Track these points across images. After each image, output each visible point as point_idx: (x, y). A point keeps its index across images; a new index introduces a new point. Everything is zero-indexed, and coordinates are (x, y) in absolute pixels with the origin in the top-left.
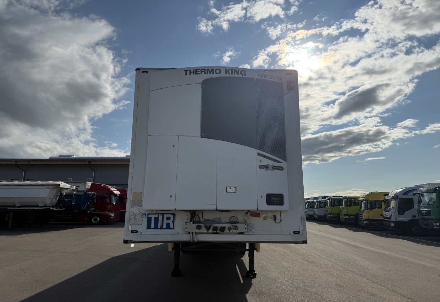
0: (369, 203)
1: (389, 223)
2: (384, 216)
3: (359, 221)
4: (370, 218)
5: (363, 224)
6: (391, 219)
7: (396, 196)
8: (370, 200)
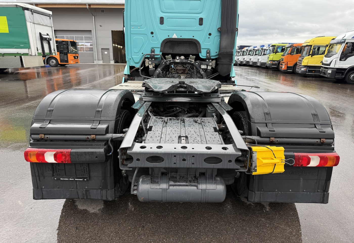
0: (312, 49)
1: (327, 70)
2: (324, 62)
3: (297, 67)
4: (309, 65)
5: (300, 72)
6: (330, 66)
7: (344, 39)
8: (314, 46)
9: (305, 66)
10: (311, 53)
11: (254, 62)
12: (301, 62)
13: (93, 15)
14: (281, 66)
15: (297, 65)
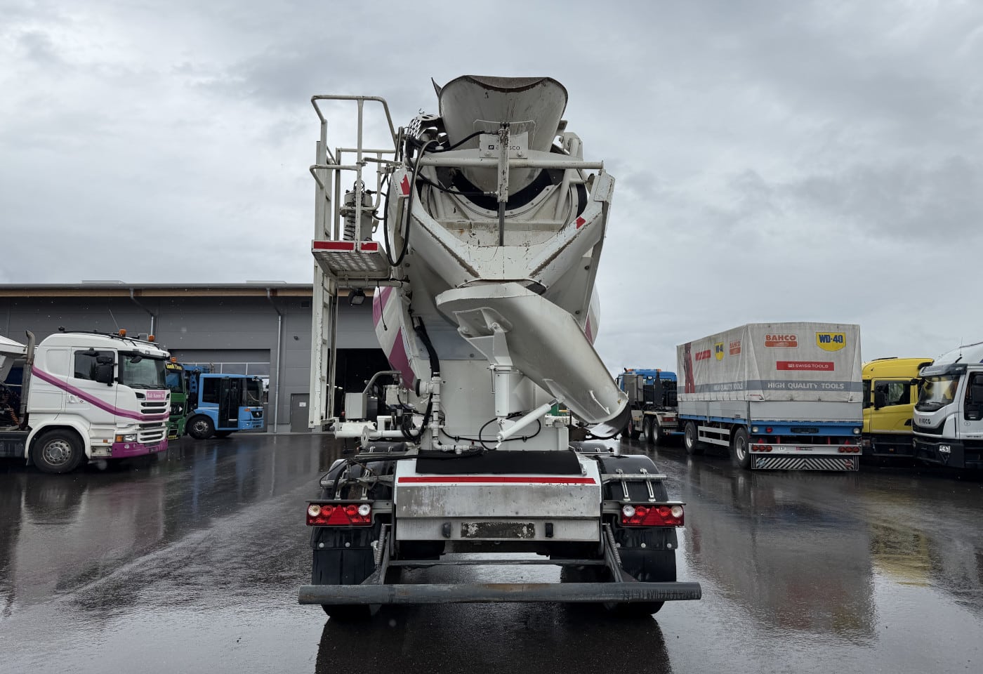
0: (873, 389)
1: (934, 444)
4: (876, 431)
6: (941, 434)
7: (961, 365)
8: (877, 382)
10: (872, 400)
13: (279, 314)
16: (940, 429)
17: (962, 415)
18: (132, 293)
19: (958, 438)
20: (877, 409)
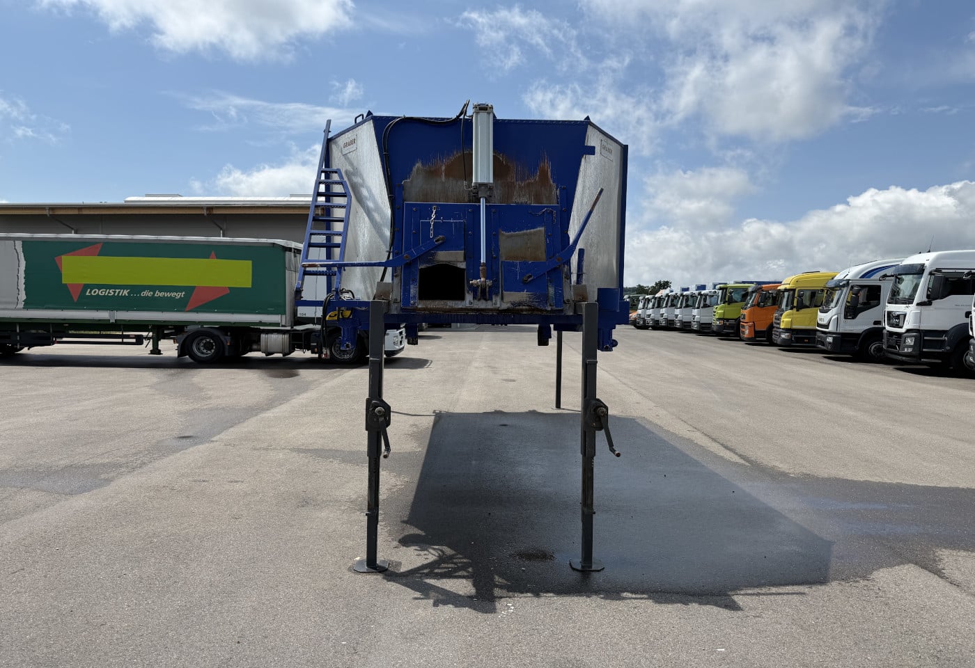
1: (825, 336)
2: (818, 321)
3: (773, 333)
4: (794, 327)
6: (828, 328)
7: (846, 280)
8: (799, 291)
9: (787, 330)
10: (795, 304)
11: (685, 322)
12: (778, 322)
14: (743, 330)
15: (774, 327)
16: (827, 326)
17: (843, 315)
18: (205, 210)
19: (838, 331)
20: (798, 311)
